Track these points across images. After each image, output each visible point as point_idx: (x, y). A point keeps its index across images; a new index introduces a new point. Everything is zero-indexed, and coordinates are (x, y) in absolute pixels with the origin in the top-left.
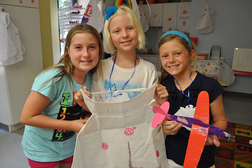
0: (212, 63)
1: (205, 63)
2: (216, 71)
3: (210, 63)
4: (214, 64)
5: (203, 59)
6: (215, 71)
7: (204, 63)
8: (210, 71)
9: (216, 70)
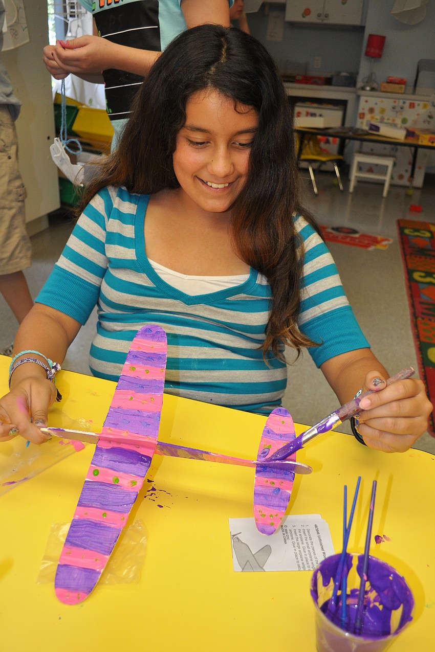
0: (421, 103)
1: (404, 103)
2: (429, 122)
3: (416, 103)
4: (425, 106)
5: (400, 92)
6: (427, 124)
7: (401, 101)
8: (415, 122)
9: (429, 119)
